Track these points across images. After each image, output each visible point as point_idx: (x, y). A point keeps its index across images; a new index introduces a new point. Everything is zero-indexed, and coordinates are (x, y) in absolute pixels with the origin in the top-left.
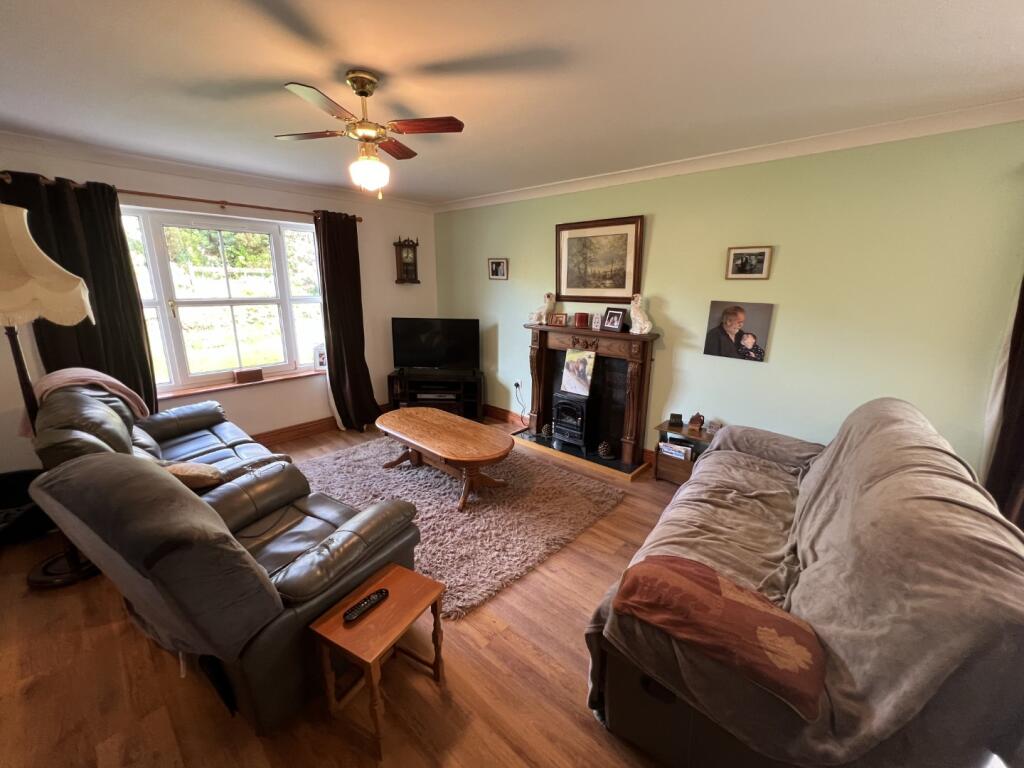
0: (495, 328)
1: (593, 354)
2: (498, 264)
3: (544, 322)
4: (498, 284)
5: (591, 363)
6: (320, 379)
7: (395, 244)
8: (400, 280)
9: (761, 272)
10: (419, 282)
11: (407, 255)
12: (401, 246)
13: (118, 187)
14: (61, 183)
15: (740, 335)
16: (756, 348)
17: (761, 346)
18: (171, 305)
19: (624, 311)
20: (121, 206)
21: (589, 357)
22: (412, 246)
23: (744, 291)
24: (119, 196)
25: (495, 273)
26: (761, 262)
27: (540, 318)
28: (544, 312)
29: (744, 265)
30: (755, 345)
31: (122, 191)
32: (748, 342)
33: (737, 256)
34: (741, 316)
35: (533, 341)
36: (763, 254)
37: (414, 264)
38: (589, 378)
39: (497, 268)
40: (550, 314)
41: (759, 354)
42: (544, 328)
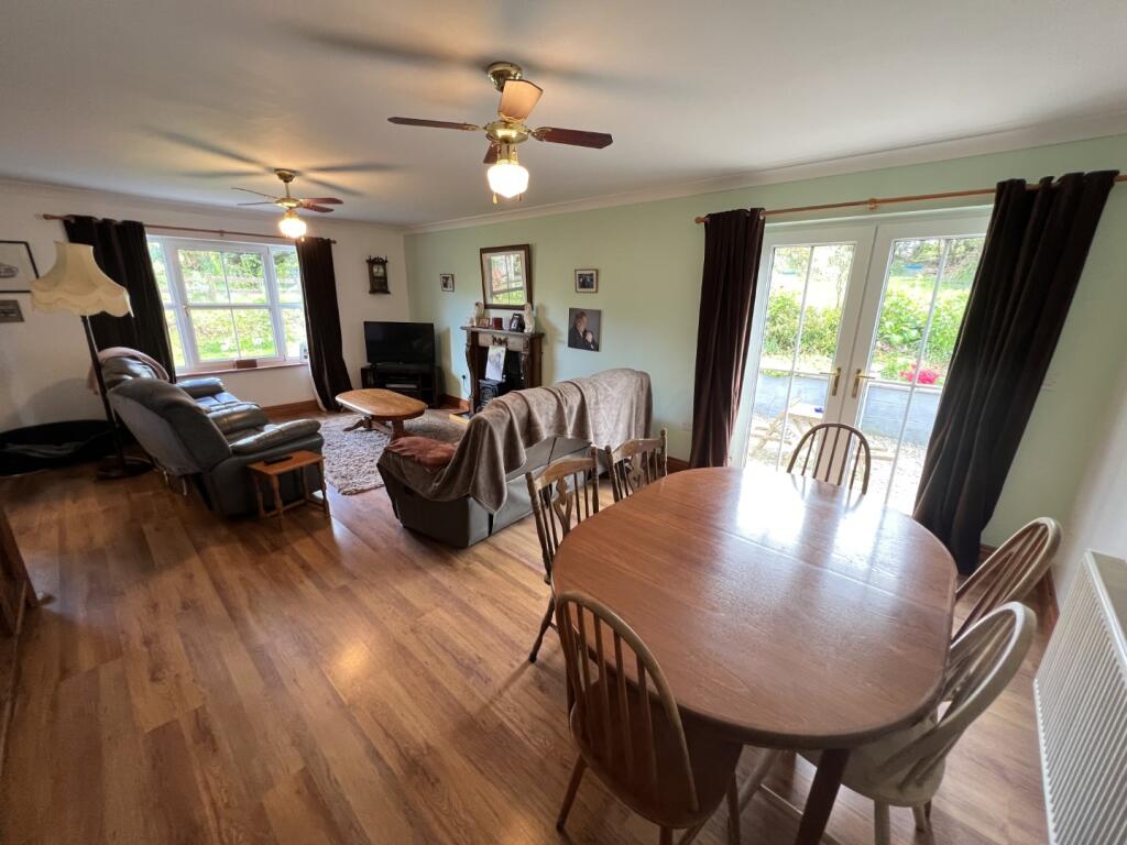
0: (448, 330)
1: (504, 349)
2: (447, 279)
3: (475, 324)
4: (448, 296)
5: (503, 355)
6: (303, 369)
7: (367, 261)
8: (373, 291)
9: (592, 287)
10: (388, 293)
11: (378, 271)
12: (372, 262)
13: (145, 223)
14: (106, 222)
15: (585, 332)
16: (593, 342)
17: (596, 340)
18: (185, 308)
19: (520, 315)
20: (147, 236)
21: (501, 350)
22: (383, 263)
23: (585, 301)
24: (146, 229)
25: (445, 285)
26: (592, 280)
27: (472, 322)
28: (474, 316)
29: (584, 281)
30: (593, 340)
31: (148, 226)
32: (589, 338)
33: (580, 276)
34: (585, 319)
35: (468, 340)
36: (592, 275)
37: (385, 278)
38: (502, 367)
39: (447, 282)
40: (479, 318)
41: (596, 347)
42: (475, 329)
